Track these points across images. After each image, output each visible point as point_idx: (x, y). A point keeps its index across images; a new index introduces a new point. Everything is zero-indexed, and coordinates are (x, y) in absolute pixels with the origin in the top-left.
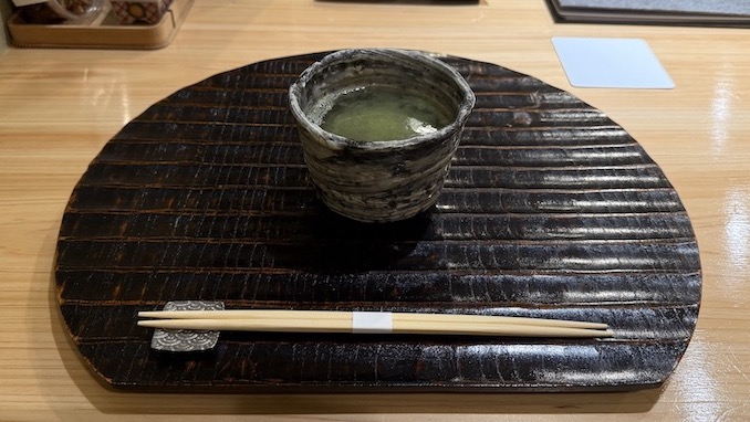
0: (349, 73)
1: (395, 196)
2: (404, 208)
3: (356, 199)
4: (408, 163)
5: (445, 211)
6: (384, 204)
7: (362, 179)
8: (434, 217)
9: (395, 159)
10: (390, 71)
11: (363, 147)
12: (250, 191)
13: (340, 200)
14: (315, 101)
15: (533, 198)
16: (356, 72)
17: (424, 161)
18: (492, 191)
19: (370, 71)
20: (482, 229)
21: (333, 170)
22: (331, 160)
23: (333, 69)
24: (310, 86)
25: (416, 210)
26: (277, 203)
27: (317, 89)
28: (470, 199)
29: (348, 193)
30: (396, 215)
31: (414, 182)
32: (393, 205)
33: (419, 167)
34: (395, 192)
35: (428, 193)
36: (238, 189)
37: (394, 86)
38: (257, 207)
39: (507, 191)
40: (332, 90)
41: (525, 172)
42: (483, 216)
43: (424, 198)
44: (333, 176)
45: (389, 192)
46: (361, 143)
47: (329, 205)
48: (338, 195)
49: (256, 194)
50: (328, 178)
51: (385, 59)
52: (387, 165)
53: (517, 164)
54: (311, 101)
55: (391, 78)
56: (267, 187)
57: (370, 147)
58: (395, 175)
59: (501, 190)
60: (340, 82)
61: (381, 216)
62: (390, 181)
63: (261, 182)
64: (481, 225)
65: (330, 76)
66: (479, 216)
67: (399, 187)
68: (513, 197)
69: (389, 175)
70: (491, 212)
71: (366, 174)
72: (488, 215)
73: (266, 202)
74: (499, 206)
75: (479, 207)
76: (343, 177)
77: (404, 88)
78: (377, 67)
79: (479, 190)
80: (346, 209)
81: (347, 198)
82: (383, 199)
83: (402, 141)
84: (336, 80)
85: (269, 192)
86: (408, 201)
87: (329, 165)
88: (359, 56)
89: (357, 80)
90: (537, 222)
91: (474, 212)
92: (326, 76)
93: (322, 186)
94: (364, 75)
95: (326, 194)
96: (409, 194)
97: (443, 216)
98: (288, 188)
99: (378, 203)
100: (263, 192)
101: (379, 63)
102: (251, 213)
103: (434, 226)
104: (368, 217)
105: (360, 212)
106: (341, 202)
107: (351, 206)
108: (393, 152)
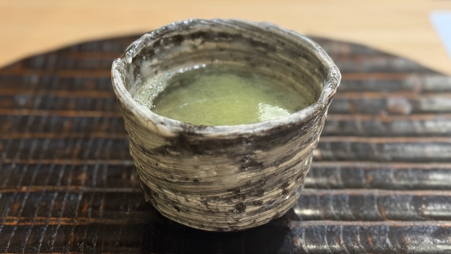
0: (186, 47)
1: (244, 197)
2: (255, 212)
3: (195, 201)
4: (260, 154)
5: (306, 218)
6: (229, 207)
7: (202, 174)
8: (293, 224)
9: (243, 148)
10: (237, 45)
11: (203, 132)
12: (62, 194)
13: (173, 202)
14: (144, 80)
15: (417, 201)
16: (194, 47)
17: (279, 151)
18: (365, 192)
19: (211, 45)
20: (354, 241)
21: (165, 163)
22: (162, 151)
23: (167, 42)
24: (138, 62)
25: (270, 215)
26: (95, 208)
27: (146, 66)
28: (338, 202)
29: (184, 193)
30: (245, 221)
31: (268, 178)
32: (241, 208)
33: (273, 159)
34: (243, 191)
35: (285, 193)
36: (47, 192)
37: (241, 64)
38: (69, 214)
39: (384, 193)
40: (165, 67)
41: (406, 170)
42: (355, 223)
43: (279, 200)
44: (165, 171)
45: (236, 192)
46: (200, 128)
47: (160, 209)
48: (171, 195)
49: (69, 198)
50: (159, 174)
51: (230, 31)
52: (232, 156)
53: (396, 160)
54: (139, 81)
55: (238, 54)
56: (83, 188)
57: (211, 133)
58: (242, 169)
59: (376, 192)
60: (175, 58)
61: (225, 223)
62: (236, 176)
63: (76, 183)
64: (353, 235)
65: (162, 51)
66: (349, 223)
67: (248, 184)
68: (392, 201)
69: (236, 169)
70: (365, 219)
71: (207, 168)
72: (361, 223)
73: (81, 207)
74: (375, 211)
75: (350, 213)
76: (177, 172)
77: (253, 65)
78: (220, 41)
79: (348, 192)
80: (181, 214)
81: (182, 199)
82: (228, 200)
83: (251, 126)
84: (170, 56)
85: (86, 195)
86: (259, 203)
87: (160, 157)
88: (198, 28)
89: (197, 56)
90: (423, 231)
91: (343, 218)
92: (157, 50)
93: (152, 186)
94: (204, 50)
95: (156, 194)
96: (260, 193)
97: (305, 224)
98: (109, 190)
99: (223, 206)
100: (77, 195)
101: (223, 35)
102: (62, 221)
103: (293, 236)
104: (209, 224)
105: (200, 217)
106: (176, 205)
107: (187, 210)
108: (240, 139)
